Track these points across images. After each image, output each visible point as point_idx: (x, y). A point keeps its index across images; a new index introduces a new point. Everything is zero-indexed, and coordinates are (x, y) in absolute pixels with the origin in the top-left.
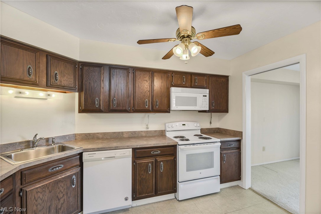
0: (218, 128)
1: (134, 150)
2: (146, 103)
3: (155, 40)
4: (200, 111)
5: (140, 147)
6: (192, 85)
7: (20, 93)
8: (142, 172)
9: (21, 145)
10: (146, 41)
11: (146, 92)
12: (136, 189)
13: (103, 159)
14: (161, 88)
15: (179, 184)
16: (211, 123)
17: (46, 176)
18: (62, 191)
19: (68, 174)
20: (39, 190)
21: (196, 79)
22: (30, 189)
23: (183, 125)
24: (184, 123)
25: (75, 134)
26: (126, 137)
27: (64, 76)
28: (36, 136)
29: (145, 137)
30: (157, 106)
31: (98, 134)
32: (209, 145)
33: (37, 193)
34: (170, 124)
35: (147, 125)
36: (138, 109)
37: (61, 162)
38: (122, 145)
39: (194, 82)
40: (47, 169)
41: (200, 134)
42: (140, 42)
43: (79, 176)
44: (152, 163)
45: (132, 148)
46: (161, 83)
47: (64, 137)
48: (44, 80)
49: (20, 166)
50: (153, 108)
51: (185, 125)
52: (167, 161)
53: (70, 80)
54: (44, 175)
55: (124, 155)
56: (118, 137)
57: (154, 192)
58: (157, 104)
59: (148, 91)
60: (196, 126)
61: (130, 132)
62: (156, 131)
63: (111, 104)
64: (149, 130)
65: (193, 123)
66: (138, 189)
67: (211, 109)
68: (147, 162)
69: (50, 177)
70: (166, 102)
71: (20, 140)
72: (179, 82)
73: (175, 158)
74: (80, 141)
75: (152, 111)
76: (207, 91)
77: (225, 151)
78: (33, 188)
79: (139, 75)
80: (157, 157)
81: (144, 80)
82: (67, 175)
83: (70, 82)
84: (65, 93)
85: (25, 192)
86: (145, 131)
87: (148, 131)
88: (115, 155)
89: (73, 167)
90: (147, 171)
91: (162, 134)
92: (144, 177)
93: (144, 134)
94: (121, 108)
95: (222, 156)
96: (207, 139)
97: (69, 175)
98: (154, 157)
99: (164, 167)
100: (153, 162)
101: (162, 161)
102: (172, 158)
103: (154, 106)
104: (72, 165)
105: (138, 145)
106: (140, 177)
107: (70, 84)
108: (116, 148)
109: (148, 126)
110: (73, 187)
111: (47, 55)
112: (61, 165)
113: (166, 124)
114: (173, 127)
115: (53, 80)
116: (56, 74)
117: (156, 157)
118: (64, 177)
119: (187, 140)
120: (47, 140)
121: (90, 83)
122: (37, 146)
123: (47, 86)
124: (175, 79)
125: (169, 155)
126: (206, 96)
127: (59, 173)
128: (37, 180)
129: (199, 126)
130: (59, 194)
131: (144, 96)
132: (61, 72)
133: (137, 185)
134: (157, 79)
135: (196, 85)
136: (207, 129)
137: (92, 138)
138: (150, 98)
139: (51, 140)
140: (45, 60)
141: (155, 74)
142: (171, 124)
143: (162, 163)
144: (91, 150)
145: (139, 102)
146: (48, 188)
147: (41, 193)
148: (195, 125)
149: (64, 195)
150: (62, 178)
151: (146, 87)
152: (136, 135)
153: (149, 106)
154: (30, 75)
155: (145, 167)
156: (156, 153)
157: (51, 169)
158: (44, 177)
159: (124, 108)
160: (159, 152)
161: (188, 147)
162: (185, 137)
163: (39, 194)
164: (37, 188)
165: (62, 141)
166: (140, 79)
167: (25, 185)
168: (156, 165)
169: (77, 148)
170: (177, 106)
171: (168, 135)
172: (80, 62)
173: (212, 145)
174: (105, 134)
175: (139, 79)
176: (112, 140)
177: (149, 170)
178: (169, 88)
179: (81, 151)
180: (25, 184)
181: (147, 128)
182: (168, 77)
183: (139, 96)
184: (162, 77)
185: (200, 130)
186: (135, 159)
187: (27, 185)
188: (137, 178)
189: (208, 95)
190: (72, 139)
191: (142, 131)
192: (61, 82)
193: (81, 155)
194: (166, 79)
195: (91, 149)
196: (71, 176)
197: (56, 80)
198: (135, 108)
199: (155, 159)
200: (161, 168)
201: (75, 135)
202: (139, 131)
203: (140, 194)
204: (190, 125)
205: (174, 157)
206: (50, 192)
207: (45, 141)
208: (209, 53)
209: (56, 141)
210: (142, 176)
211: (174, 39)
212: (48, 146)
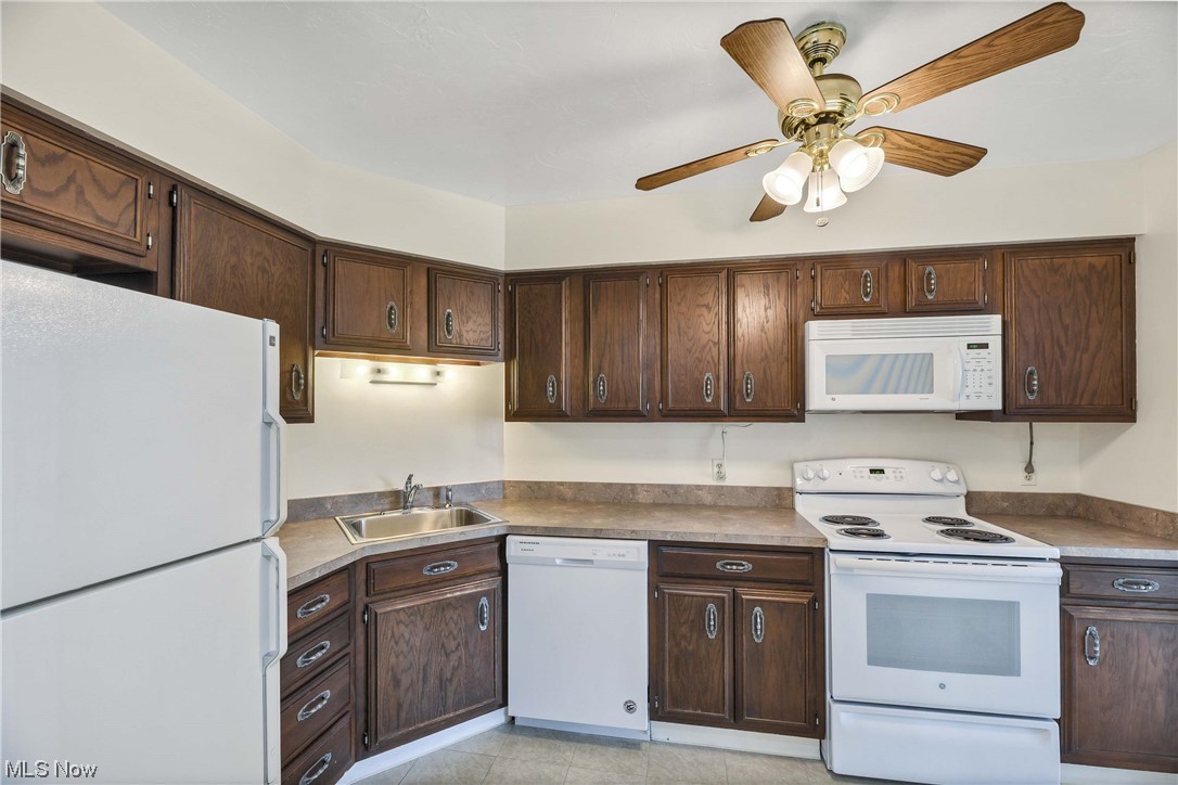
0: (1078, 498)
1: (656, 547)
2: (707, 385)
3: (694, 166)
4: (962, 416)
5: (675, 539)
6: (911, 303)
7: (379, 371)
8: (684, 630)
9: (382, 501)
10: (663, 175)
11: (705, 347)
12: (663, 680)
13: (558, 562)
14: (763, 330)
15: (835, 707)
16: (1029, 469)
17: (418, 586)
18: (455, 633)
19: (470, 589)
20: (402, 616)
21: (930, 273)
22: (383, 610)
23: (872, 471)
24: (877, 464)
25: (503, 482)
26: (646, 504)
27: (469, 318)
28: (410, 478)
29: (714, 507)
30: (748, 395)
31: (561, 487)
32: (989, 568)
33: (398, 623)
34: (810, 464)
35: (720, 466)
36: (678, 407)
37: (452, 553)
38: (616, 527)
39: (921, 289)
40: (420, 566)
41: (962, 515)
42: (646, 183)
43: (499, 602)
44: (720, 602)
45: (649, 541)
46: (766, 310)
47: (475, 488)
48: (424, 334)
49: (364, 548)
50: (735, 404)
51: (882, 471)
52: (782, 606)
53: (483, 329)
54: (414, 582)
55: (622, 559)
56: (619, 500)
57: (727, 708)
58: (747, 389)
59: (715, 344)
60: (941, 481)
61: (659, 485)
62: (752, 490)
63: (591, 392)
64: (727, 483)
65: (929, 465)
66: (670, 686)
67: (1022, 402)
68: (702, 596)
69: (426, 588)
70: (785, 377)
71: (381, 488)
72: (844, 298)
73: (814, 600)
74: (512, 503)
75: (730, 416)
76: (990, 326)
77: (1093, 610)
78: (389, 609)
79: (680, 290)
80: (741, 584)
81: (699, 306)
82: (467, 592)
83: (482, 336)
84: (478, 364)
85: (373, 615)
86: (710, 487)
87: (722, 487)
88: (594, 554)
89: (482, 572)
90: (699, 626)
91: (780, 502)
92: (691, 648)
93: (708, 499)
94: (622, 406)
95: (1077, 628)
96: (987, 541)
97: (469, 594)
98: (728, 583)
99: (767, 625)
100: (723, 598)
101: (761, 603)
102: (803, 598)
103: (735, 397)
104: (482, 567)
105: (666, 533)
106: (678, 645)
107: (482, 339)
108: (597, 535)
109: (723, 470)
110: (483, 628)
111: (428, 269)
112: (452, 562)
113: (795, 465)
114: (824, 479)
115: (441, 333)
116: (449, 315)
117: (736, 583)
118: (461, 597)
119: (879, 535)
120: (437, 492)
121: (532, 331)
122: (412, 507)
123: (429, 351)
124: (826, 288)
125: (791, 583)
126: (985, 346)
127: (447, 583)
128: (398, 590)
129: (957, 482)
130: (447, 638)
131: (700, 361)
132: (462, 310)
133: (667, 669)
134: (748, 295)
135: (931, 303)
136: (1007, 496)
137: (547, 498)
138: (721, 367)
139: (443, 493)
140: (423, 282)
141: (740, 278)
142: (816, 465)
143: (757, 609)
144: (529, 532)
145: (682, 385)
146: (422, 617)
147: (407, 626)
148: (937, 474)
149: (459, 645)
150: (455, 597)
151: (707, 328)
152: (678, 500)
153: (717, 397)
154: (391, 326)
155: (693, 612)
156: (734, 567)
157: (428, 567)
158: (413, 587)
159: (631, 406)
160: (748, 567)
161: (875, 562)
162: (874, 522)
163: (402, 627)
164: (398, 611)
165: (469, 499)
166: (683, 304)
167: (374, 598)
168: (737, 613)
169: (496, 520)
170: (833, 396)
171: (804, 507)
172: (508, 275)
173: (1009, 569)
174: (580, 487)
175: (679, 304)
176: (600, 507)
177: (709, 626)
178: (796, 324)
179: (502, 532)
180: (375, 595)
181: (721, 477)
182: (792, 286)
183: (682, 361)
184: (767, 287)
185: (962, 499)
186: (662, 579)
187: (378, 598)
188: (667, 645)
189: (996, 344)
190: (495, 496)
191: (699, 487)
192: (461, 336)
193: (501, 540)
194: (783, 294)
195: (526, 527)
196: (475, 597)
197: (449, 332)
198: (667, 405)
199: (730, 590)
200: (756, 630)
201: (503, 484)
202: (688, 486)
203: (675, 703)
204: (906, 475)
205: (811, 595)
206: (427, 629)
207: (431, 493)
208: (955, 156)
209: (456, 498)
210: (683, 643)
211: (768, 144)
212: (437, 508)
